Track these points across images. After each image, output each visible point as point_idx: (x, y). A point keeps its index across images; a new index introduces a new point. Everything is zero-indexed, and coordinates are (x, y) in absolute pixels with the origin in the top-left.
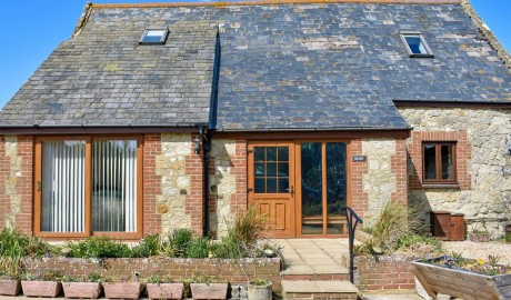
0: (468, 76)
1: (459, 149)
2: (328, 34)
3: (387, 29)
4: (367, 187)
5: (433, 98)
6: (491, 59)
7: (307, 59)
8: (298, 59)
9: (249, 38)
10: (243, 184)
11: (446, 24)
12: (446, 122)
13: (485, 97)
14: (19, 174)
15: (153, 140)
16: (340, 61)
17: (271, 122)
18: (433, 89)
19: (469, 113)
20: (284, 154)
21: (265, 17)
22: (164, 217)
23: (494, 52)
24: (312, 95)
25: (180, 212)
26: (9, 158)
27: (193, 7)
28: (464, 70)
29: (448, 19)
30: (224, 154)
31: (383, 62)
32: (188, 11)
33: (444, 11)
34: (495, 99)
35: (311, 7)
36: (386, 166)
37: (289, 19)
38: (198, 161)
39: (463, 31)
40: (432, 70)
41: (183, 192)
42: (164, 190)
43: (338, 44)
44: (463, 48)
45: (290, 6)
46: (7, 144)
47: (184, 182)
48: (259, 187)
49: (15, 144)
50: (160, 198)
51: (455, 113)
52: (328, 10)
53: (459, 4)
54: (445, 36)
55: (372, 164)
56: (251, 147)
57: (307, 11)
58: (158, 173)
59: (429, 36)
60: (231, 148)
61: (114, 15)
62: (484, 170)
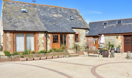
0: (79, 24)
1: (79, 36)
2: (57, 14)
3: (66, 14)
4: (70, 42)
5: (75, 27)
6: (82, 21)
7: (55, 19)
8: (54, 18)
9: (42, 13)
10: (51, 41)
11: (75, 14)
12: (77, 31)
13: (82, 27)
14: (10, 40)
15: (37, 33)
16: (61, 20)
17: (55, 31)
18: (75, 26)
19: (80, 30)
20: (57, 36)
21: (44, 8)
22: (39, 48)
23: (82, 19)
24: (59, 26)
25: (42, 47)
26: (7, 37)
27: (29, 4)
28: (79, 22)
29: (75, 13)
30: (48, 36)
31: (67, 20)
32: (28, 5)
33: (74, 11)
34: (84, 28)
35: (52, 7)
36: (72, 38)
37: (49, 10)
38: (45, 37)
39: (78, 15)
40: (74, 22)
41: (43, 43)
42: (39, 43)
43: (59, 16)
44: (78, 18)
45: (48, 7)
46: (7, 34)
47: (43, 41)
48: (54, 42)
49: (9, 34)
50: (39, 44)
51: (78, 30)
52: (55, 8)
53: (76, 10)
54: (75, 16)
55: (70, 38)
56: (52, 35)
57: (52, 8)
58: (38, 40)
59: (73, 16)
60: (49, 35)
61: (11, 3)
62: (82, 39)
